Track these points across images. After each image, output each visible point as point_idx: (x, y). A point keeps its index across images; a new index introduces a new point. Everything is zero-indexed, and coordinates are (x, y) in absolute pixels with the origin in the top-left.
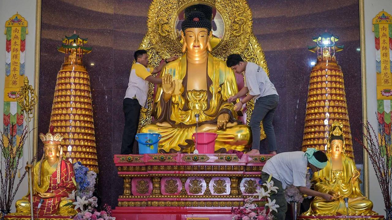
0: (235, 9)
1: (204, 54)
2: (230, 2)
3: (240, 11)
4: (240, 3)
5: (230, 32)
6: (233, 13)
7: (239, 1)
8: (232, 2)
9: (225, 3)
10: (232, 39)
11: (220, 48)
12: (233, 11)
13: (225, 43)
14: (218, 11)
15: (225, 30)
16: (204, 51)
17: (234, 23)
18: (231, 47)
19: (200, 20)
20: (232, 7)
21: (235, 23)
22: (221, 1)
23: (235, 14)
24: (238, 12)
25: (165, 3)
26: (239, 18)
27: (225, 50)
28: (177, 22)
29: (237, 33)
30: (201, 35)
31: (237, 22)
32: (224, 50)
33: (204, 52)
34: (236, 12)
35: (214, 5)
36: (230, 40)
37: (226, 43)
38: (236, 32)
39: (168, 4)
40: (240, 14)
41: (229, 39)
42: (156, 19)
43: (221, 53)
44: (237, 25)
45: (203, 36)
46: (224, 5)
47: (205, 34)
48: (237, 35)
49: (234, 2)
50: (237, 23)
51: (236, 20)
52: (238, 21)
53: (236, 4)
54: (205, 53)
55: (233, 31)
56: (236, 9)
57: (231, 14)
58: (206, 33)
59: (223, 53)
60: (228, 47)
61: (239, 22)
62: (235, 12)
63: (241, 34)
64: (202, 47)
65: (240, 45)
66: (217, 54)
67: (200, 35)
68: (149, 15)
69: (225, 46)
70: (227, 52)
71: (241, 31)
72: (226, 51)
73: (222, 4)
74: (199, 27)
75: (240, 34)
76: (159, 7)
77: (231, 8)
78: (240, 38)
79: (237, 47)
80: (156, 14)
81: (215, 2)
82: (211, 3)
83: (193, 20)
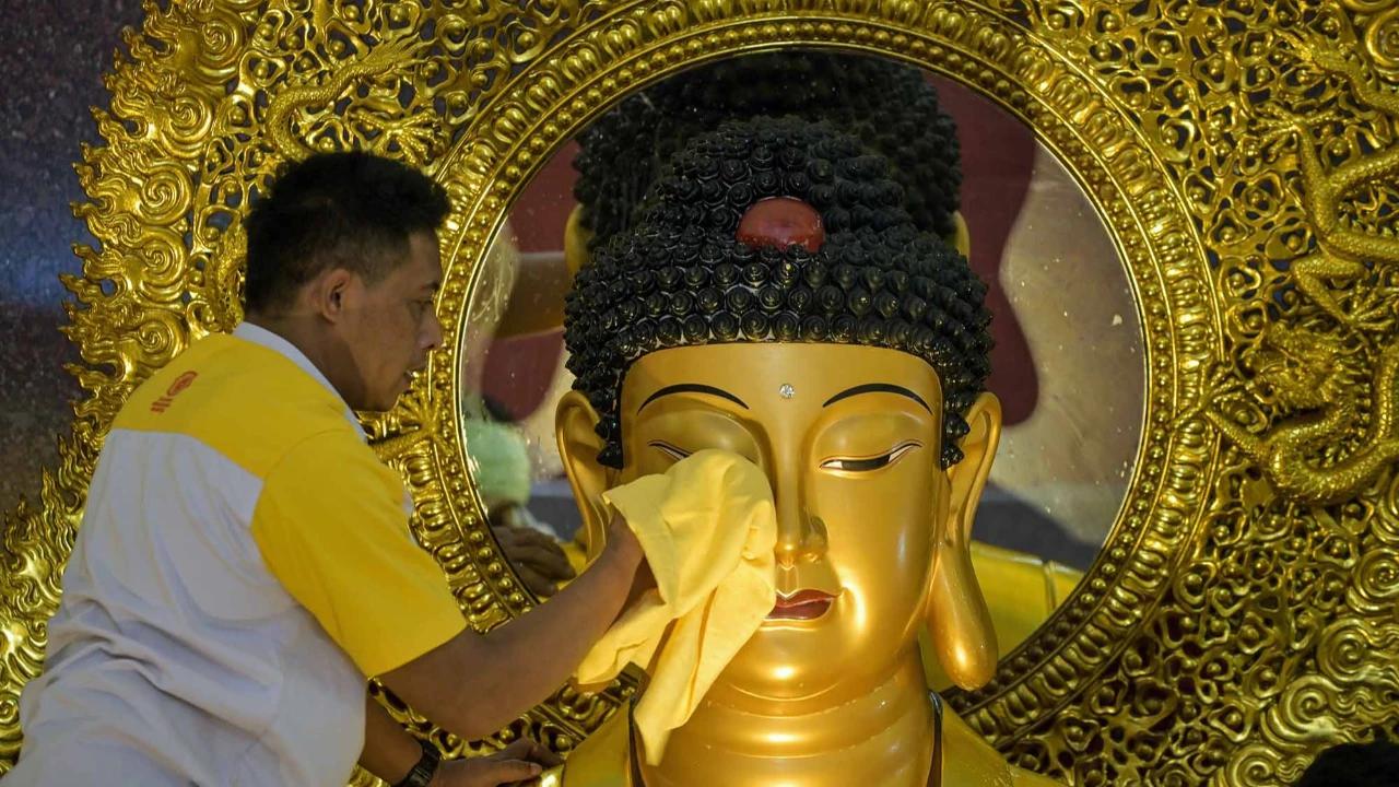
0: (1292, 125)
1: (869, 729)
2: (1234, 26)
3: (1368, 151)
4: (1360, 33)
5: (1226, 444)
6: (1267, 185)
7: (1350, 12)
8: (1251, 23)
9: (1158, 39)
10: (1242, 538)
11: (1081, 673)
12: (1264, 154)
13: (1145, 599)
14: (1065, 142)
15: (1147, 408)
16: (883, 675)
17: (1274, 316)
18: (1235, 661)
19: (830, 227)
20: (1258, 98)
21: (1298, 319)
22: (1102, 14)
23: (1301, 190)
24: (1336, 161)
25: (321, 31)
26: (1354, 243)
27: (1153, 692)
28: (485, 292)
29: (1313, 452)
30: (846, 445)
31: (1324, 300)
32: (1133, 694)
33: (881, 700)
34: (1312, 165)
35: (1011, 62)
36: (1212, 563)
37: (1169, 598)
38: (1303, 445)
39: (367, 40)
40: (1360, 191)
41: (1209, 545)
42: (200, 248)
43: (1097, 745)
44: (1327, 347)
45: (882, 461)
46: (1147, 58)
47: (908, 424)
48: (1325, 483)
49: (1284, 24)
50: (1328, 323)
51: (1304, 272)
52: (1327, 282)
53: (1306, 53)
54: (892, 716)
55: (1263, 435)
56: (1314, 119)
57: (1239, 189)
58: (924, 422)
59: (1117, 734)
60: (1193, 650)
61: (1347, 307)
62: (1289, 163)
63: (1370, 481)
64: (859, 612)
65: (1365, 631)
66: (1035, 749)
67: (842, 441)
68: (104, 189)
69: (1145, 647)
70: (1166, 724)
71: (1371, 427)
72: (1166, 708)
73: (1115, 54)
74: (822, 338)
75: (1358, 471)
76: (246, 89)
77: (1239, 107)
78: (1352, 528)
79: (1311, 653)
80: (195, 180)
81: (1022, 17)
82: (967, 39)
83: (731, 229)
